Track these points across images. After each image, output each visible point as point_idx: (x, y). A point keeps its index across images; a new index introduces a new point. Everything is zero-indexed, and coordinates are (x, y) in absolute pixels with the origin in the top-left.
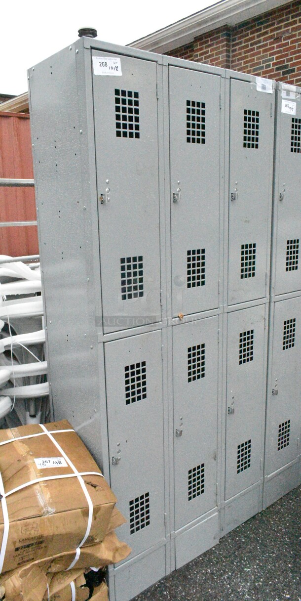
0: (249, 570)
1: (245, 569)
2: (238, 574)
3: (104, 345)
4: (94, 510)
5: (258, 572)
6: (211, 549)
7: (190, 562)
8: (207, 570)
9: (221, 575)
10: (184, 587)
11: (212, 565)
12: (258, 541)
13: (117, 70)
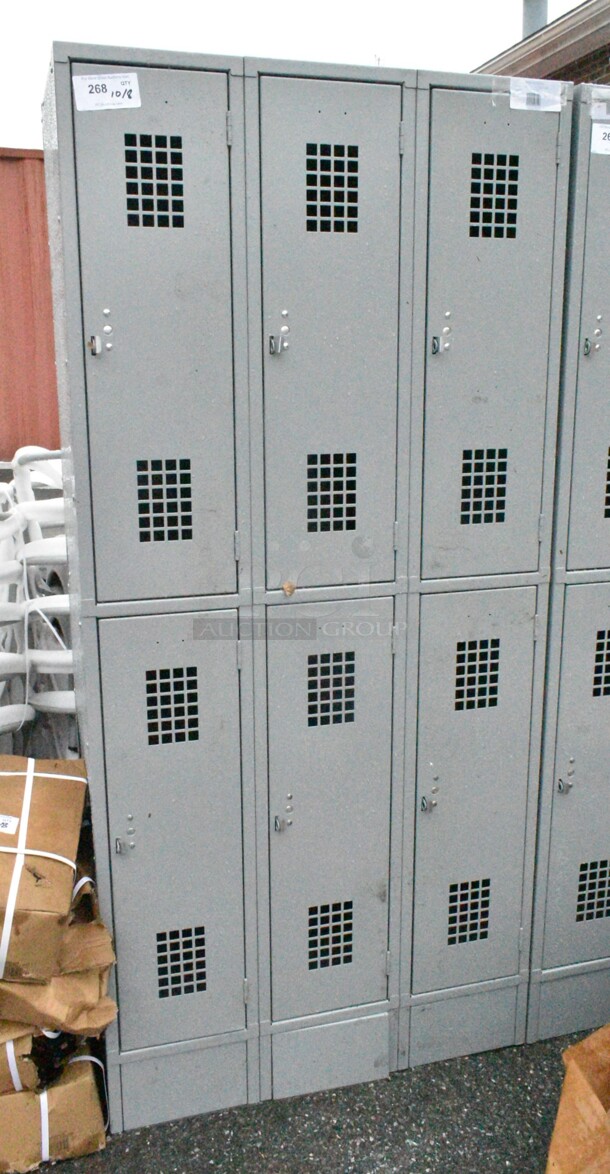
0: (415, 1144)
1: (408, 1141)
2: (387, 1145)
3: (97, 623)
4: (14, 918)
5: (431, 1155)
6: (366, 1084)
7: (307, 1095)
8: (330, 1118)
9: (352, 1136)
10: (268, 1133)
11: (348, 1113)
12: (474, 1097)
13: (130, 97)
